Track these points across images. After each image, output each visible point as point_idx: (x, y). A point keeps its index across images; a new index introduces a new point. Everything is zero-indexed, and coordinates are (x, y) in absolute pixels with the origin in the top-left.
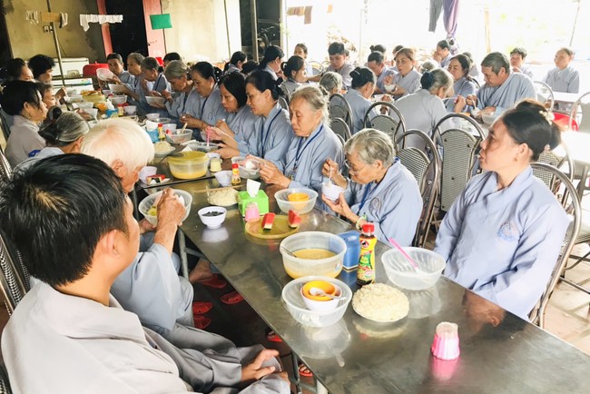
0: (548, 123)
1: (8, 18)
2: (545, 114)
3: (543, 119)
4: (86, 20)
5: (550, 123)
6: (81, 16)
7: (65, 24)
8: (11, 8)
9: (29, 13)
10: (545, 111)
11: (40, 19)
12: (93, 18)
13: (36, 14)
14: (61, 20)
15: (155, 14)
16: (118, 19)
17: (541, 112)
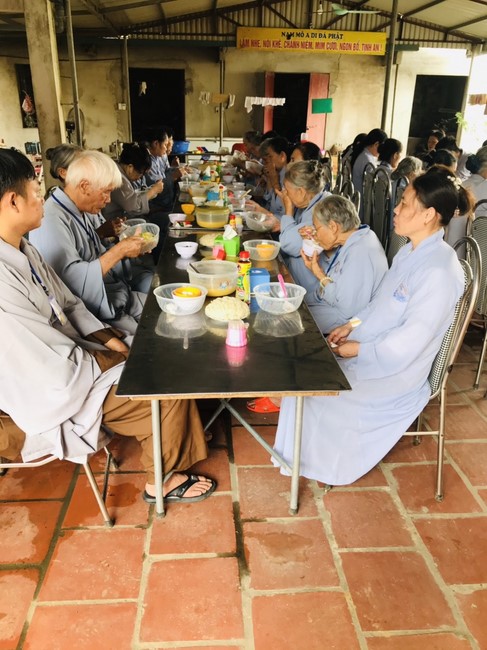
0: (454, 187)
1: (187, 98)
2: (453, 179)
3: (451, 183)
4: (251, 101)
5: (458, 188)
6: (247, 98)
7: (232, 105)
8: (191, 89)
9: (202, 93)
10: (452, 175)
11: (211, 100)
12: (257, 101)
13: (208, 94)
14: (228, 102)
15: (320, 97)
16: (281, 102)
17: (449, 177)
